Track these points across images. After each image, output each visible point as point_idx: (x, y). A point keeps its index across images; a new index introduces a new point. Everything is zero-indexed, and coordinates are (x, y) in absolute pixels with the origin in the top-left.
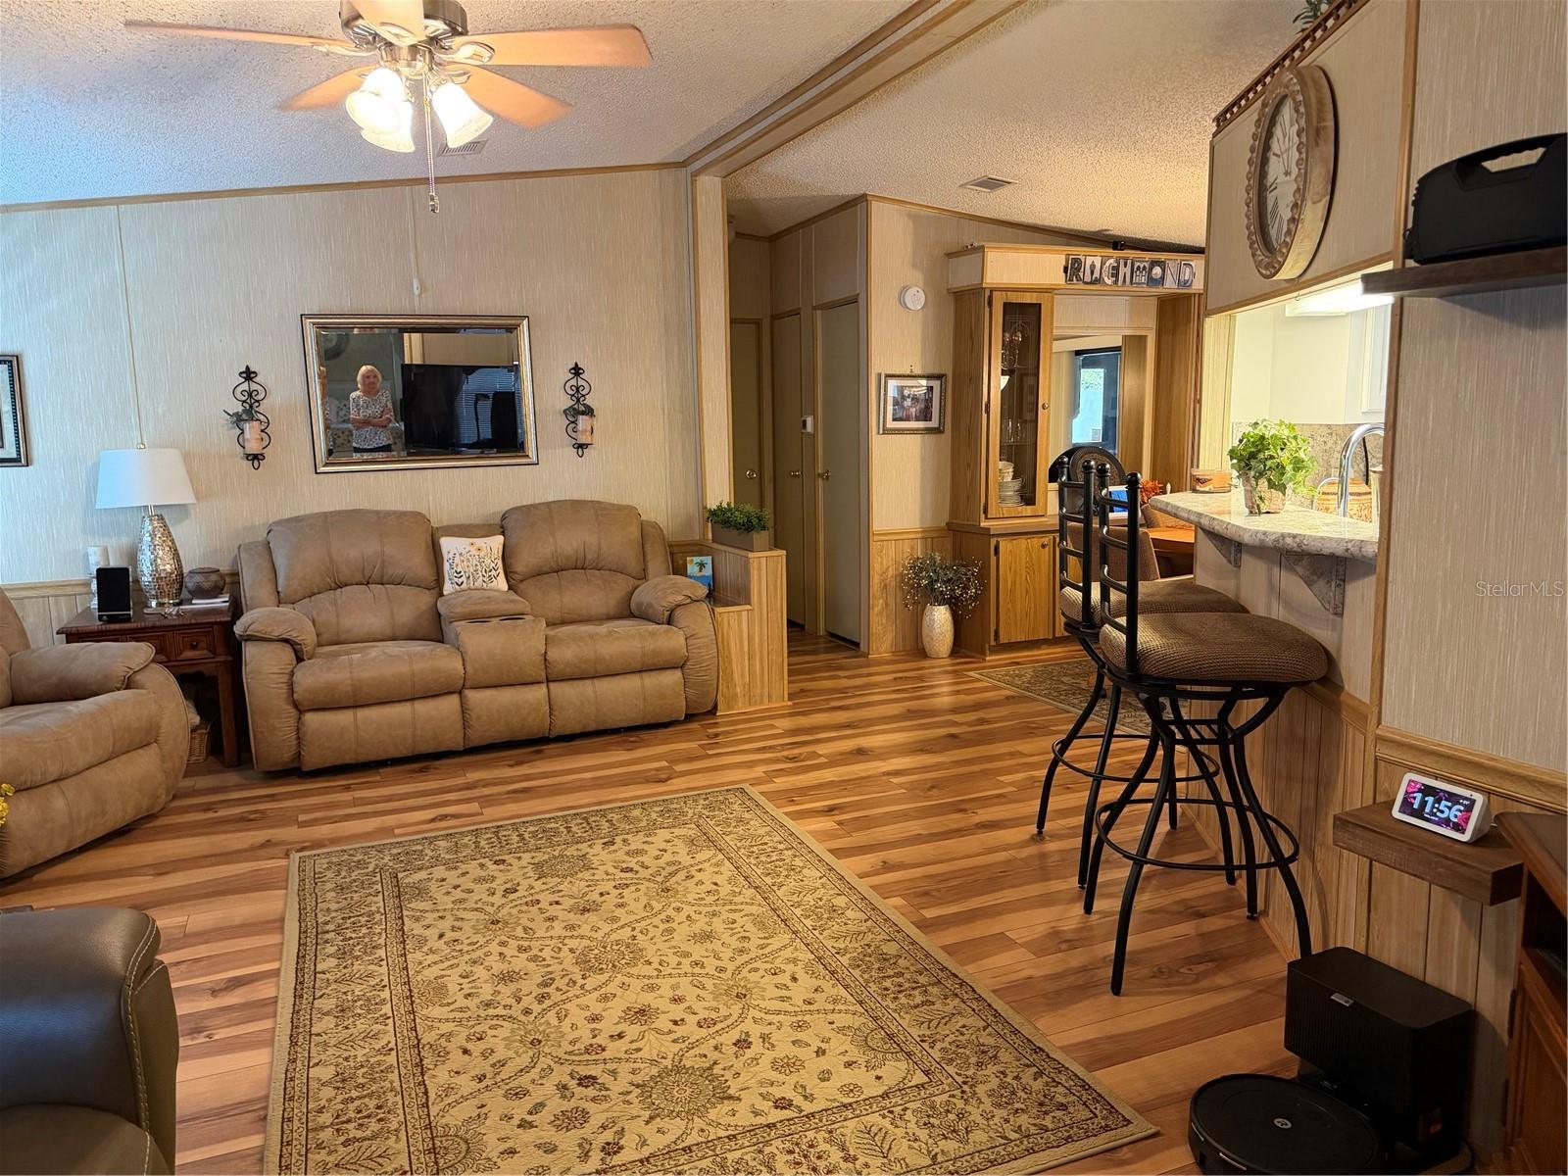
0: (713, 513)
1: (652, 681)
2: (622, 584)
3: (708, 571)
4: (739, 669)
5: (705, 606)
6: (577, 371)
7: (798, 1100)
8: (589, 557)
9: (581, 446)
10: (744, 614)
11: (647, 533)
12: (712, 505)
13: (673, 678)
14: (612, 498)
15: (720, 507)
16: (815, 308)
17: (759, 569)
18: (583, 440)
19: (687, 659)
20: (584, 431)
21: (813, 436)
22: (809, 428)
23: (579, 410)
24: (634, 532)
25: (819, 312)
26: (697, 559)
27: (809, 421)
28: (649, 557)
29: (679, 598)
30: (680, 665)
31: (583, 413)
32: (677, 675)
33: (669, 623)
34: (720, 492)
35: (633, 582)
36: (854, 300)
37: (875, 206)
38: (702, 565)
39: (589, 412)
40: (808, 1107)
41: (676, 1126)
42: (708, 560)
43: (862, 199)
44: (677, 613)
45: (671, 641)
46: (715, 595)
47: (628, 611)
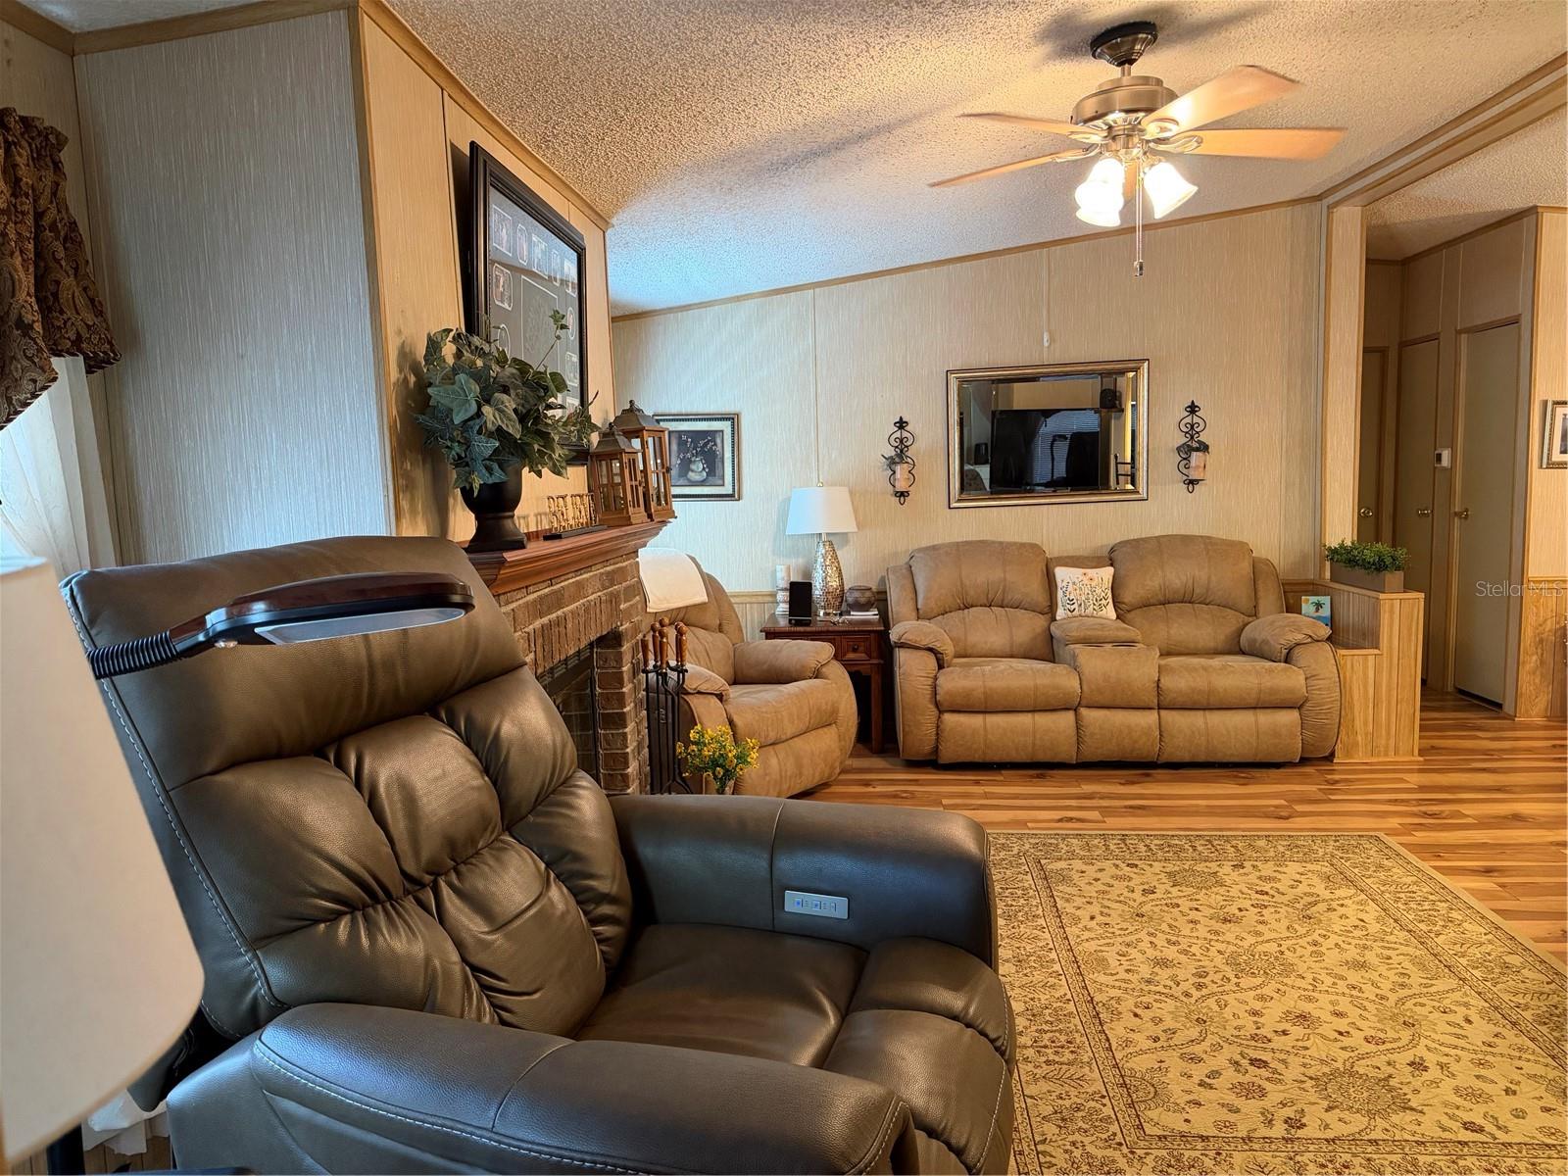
0: (1334, 551)
1: (1266, 718)
2: (1233, 620)
3: (1326, 612)
4: (1361, 717)
5: (1327, 647)
6: (1193, 409)
7: (1489, 1127)
8: (1197, 591)
9: (1192, 482)
10: (1371, 659)
11: (1259, 570)
12: (1333, 541)
13: (1289, 718)
14: (1221, 534)
15: (1342, 546)
16: (1459, 332)
17: (1392, 612)
18: (1194, 475)
19: (1307, 700)
20: (1198, 467)
21: (1451, 470)
22: (1445, 462)
23: (1193, 446)
24: (1245, 567)
25: (1464, 337)
26: (1314, 599)
27: (1446, 455)
28: (1261, 594)
29: (1299, 637)
30: (1298, 706)
31: (1197, 450)
32: (1295, 715)
33: (1287, 660)
34: (1341, 528)
35: (1243, 618)
36: (1515, 321)
37: (1547, 218)
38: (1319, 606)
39: (1204, 448)
40: (1502, 1137)
41: (1358, 1122)
42: (1326, 600)
43: (1533, 211)
44: (1296, 651)
45: (1288, 679)
46: (1338, 636)
47: (1236, 647)
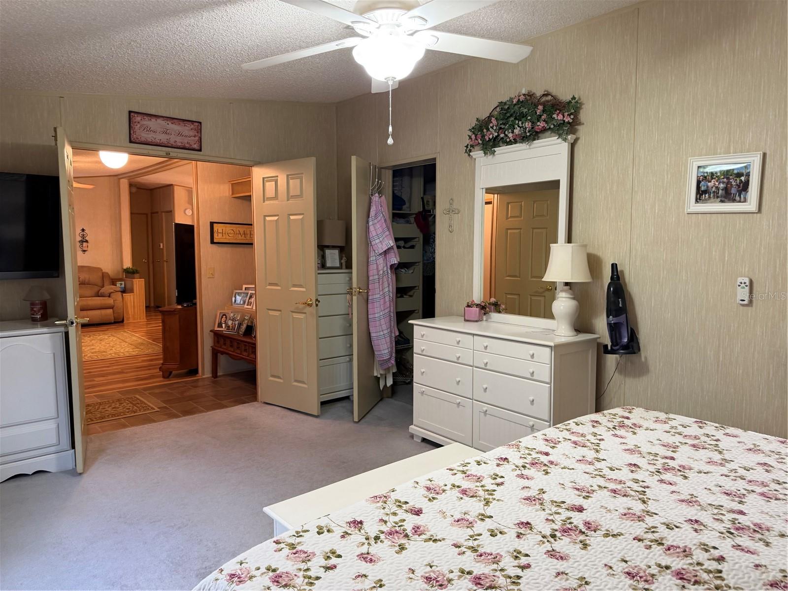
0: (125, 270)
1: (104, 312)
2: (96, 289)
3: (123, 286)
4: (131, 311)
5: (120, 293)
6: (83, 230)
8: (86, 281)
9: (84, 251)
10: (132, 296)
11: (104, 275)
12: (125, 267)
13: (110, 311)
14: (94, 266)
15: (127, 268)
16: (162, 212)
17: (136, 284)
18: (85, 249)
19: (114, 306)
20: (85, 247)
21: (162, 249)
22: (161, 247)
23: (84, 241)
24: (100, 274)
25: (163, 213)
26: (120, 282)
27: (161, 245)
28: (105, 282)
29: (112, 291)
30: (112, 307)
31: (85, 242)
32: (111, 310)
33: (109, 297)
34: (128, 263)
35: (99, 288)
36: (171, 211)
37: (176, 188)
38: (121, 284)
39: (87, 241)
42: (123, 283)
43: (171, 185)
44: (112, 294)
45: (110, 301)
46: (124, 291)
47: (98, 295)
